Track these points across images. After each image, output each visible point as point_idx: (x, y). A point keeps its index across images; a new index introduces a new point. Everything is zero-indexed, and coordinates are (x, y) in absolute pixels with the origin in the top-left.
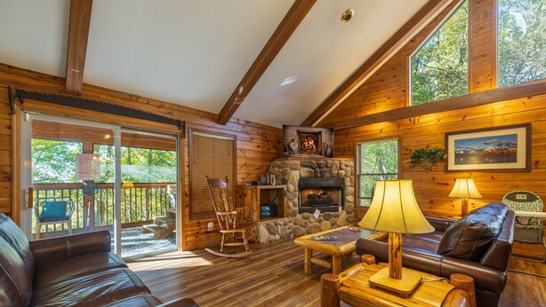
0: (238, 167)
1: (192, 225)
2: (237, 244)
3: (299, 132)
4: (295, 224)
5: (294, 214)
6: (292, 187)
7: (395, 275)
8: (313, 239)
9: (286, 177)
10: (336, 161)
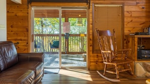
0: (125, 23)
1: (94, 57)
2: (112, 73)
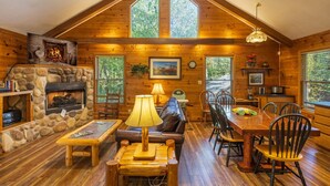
3: (45, 42)
4: (43, 125)
5: (41, 116)
6: (39, 91)
7: (145, 149)
8: (73, 137)
9: (32, 83)
10: (79, 69)
